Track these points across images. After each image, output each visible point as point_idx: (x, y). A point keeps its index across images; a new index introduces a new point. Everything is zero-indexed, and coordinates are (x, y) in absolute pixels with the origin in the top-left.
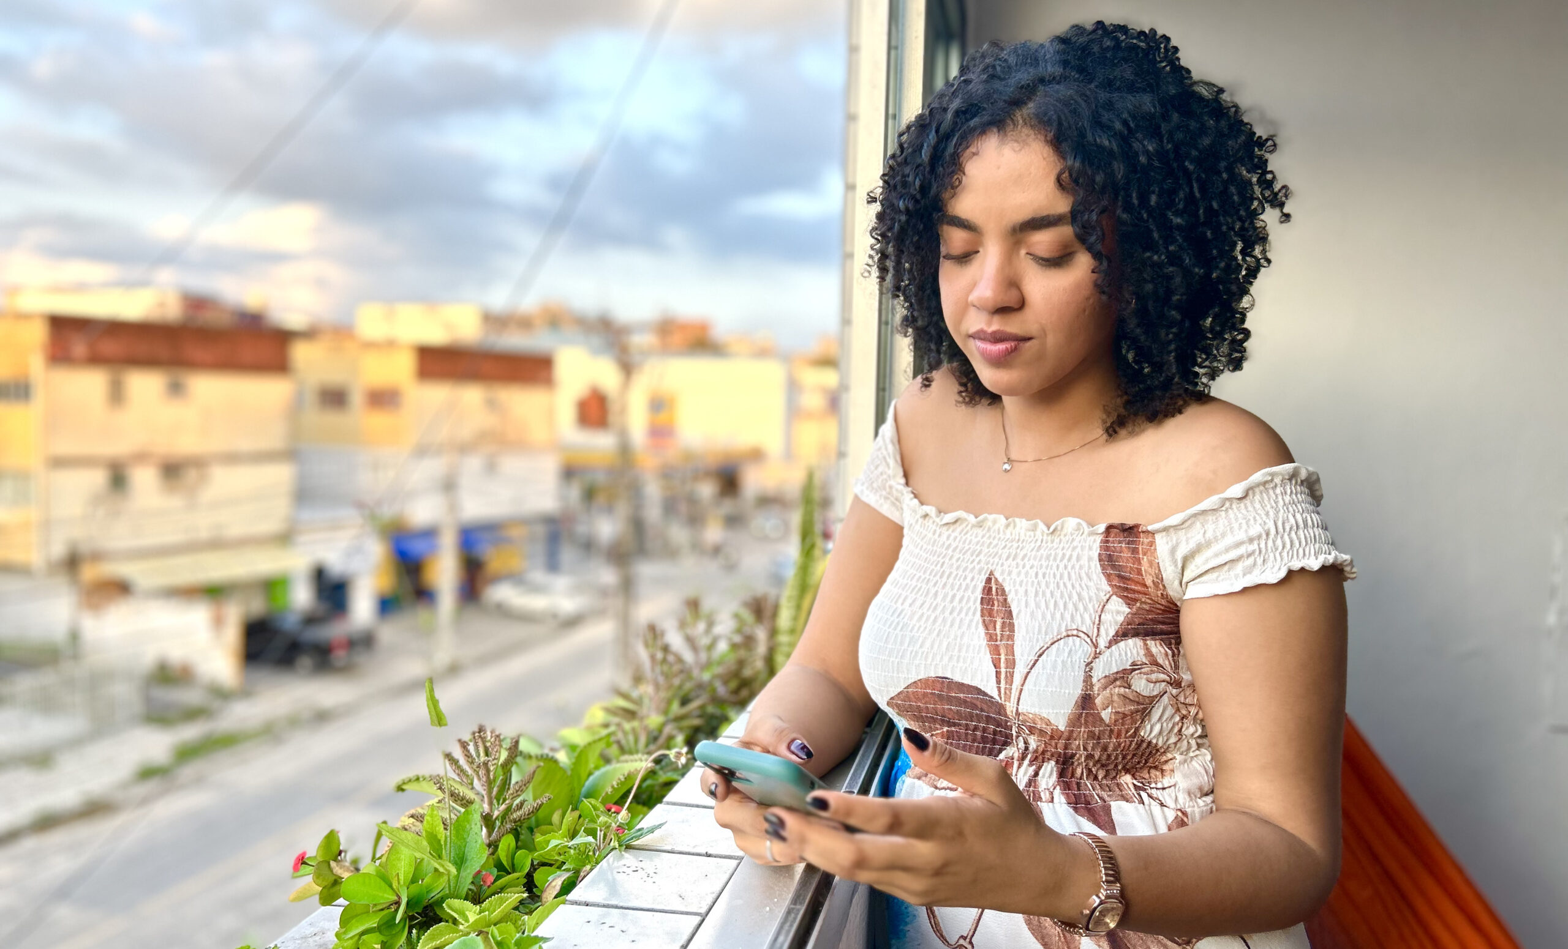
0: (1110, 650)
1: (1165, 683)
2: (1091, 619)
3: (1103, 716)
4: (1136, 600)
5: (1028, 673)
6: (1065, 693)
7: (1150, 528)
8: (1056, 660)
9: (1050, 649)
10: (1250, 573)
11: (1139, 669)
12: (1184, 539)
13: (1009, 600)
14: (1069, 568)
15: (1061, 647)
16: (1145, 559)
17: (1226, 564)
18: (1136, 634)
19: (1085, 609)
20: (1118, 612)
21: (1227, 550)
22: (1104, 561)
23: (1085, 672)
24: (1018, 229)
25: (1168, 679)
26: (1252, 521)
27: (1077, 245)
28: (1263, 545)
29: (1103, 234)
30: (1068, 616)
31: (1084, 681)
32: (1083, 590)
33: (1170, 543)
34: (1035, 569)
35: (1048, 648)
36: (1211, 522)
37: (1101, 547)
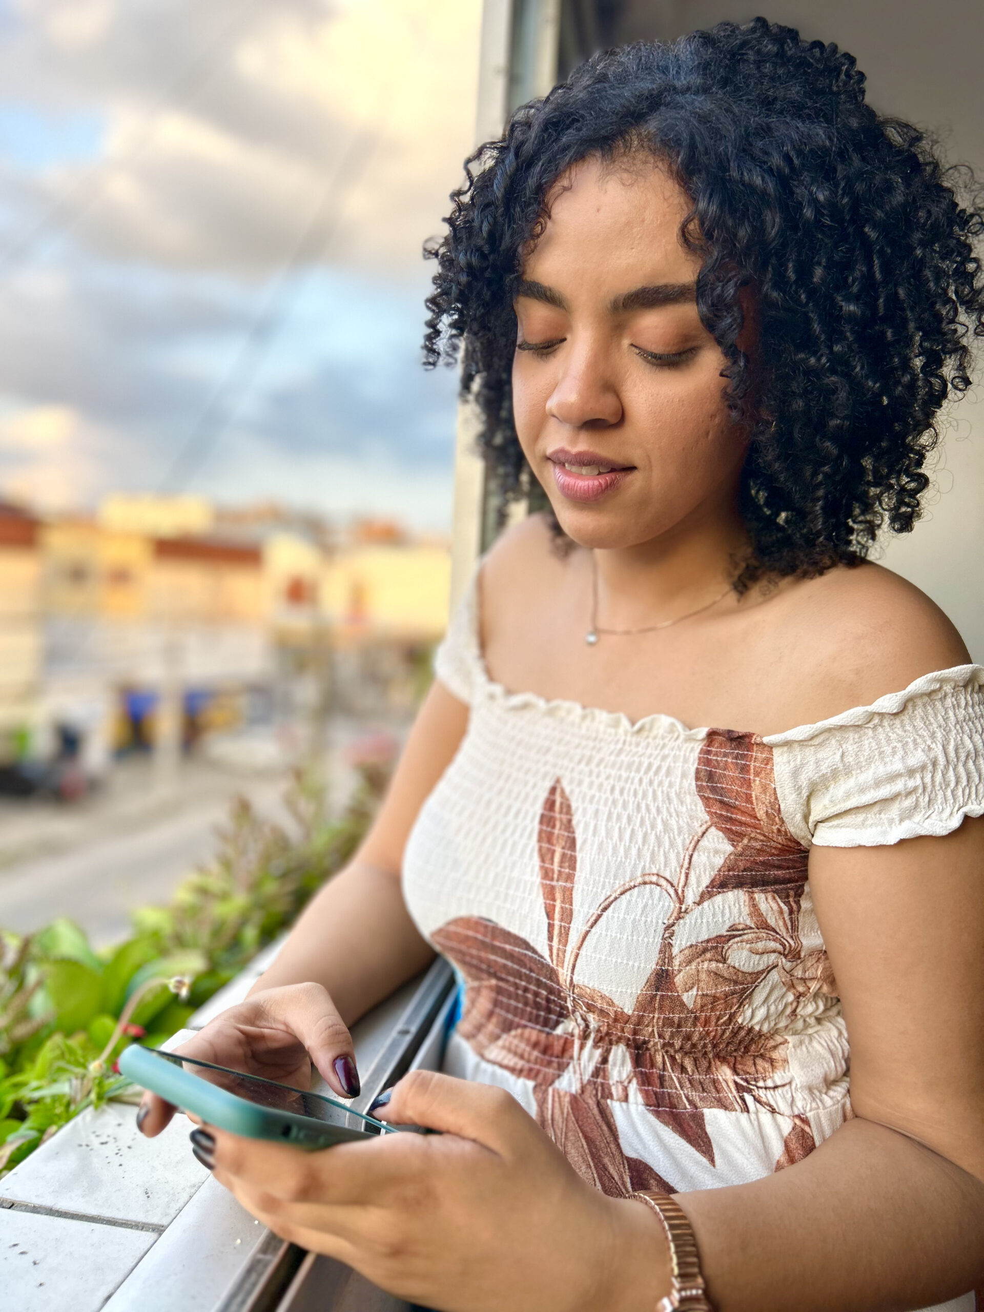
0: (700, 907)
1: (776, 954)
2: (678, 861)
3: (685, 1000)
4: (741, 835)
5: (587, 933)
6: (633, 966)
7: (766, 740)
8: (625, 919)
9: (618, 900)
10: (909, 817)
11: (740, 935)
12: (813, 759)
13: (574, 822)
14: (656, 783)
15: (634, 899)
16: (757, 782)
17: (876, 803)
18: (739, 883)
19: (672, 845)
20: (717, 852)
21: (878, 784)
22: (702, 780)
23: (664, 939)
24: (621, 304)
25: (780, 948)
26: (911, 745)
27: (705, 334)
28: (928, 780)
29: (743, 318)
30: (647, 856)
31: (661, 952)
32: (671, 816)
33: (792, 764)
34: (611, 781)
35: (616, 899)
36: (851, 741)
37: (700, 759)
